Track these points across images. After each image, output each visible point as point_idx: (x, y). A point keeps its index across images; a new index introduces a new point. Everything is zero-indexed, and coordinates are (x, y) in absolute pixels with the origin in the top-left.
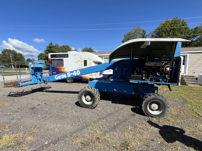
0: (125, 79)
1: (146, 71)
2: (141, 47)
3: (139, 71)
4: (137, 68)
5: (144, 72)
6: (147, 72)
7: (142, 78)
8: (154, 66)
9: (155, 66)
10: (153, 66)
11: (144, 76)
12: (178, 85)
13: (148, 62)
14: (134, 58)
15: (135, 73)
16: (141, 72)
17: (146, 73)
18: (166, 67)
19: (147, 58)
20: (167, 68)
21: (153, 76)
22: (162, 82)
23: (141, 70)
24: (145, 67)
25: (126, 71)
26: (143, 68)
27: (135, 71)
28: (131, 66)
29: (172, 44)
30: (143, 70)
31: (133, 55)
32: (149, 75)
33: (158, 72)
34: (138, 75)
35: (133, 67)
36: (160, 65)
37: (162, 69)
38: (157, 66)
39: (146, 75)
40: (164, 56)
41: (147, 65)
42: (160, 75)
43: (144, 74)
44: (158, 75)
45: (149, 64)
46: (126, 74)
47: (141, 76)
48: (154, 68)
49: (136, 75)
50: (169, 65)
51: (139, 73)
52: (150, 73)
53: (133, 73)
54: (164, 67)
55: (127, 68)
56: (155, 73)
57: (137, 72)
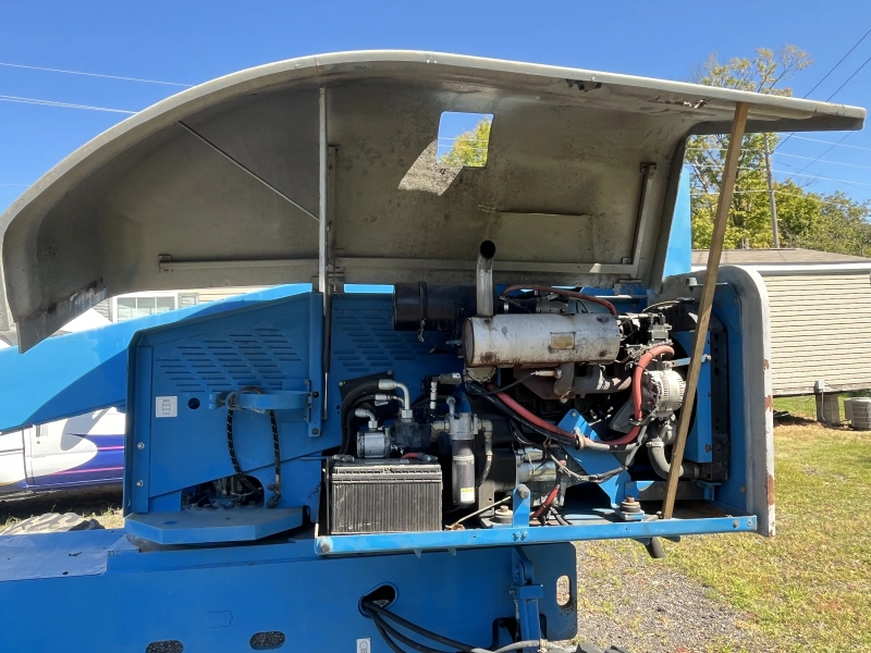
0: (276, 504)
1: (481, 418)
2: (406, 183)
3: (406, 414)
4: (384, 385)
5: (461, 427)
6: (488, 426)
7: (449, 494)
8: (555, 357)
9: (563, 356)
10: (547, 357)
11: (470, 474)
12: (761, 528)
13: (499, 320)
14: (349, 288)
15: (374, 441)
16: (438, 426)
17: (481, 432)
18: (644, 361)
19: (484, 282)
20: (656, 375)
21: (544, 454)
22: (627, 510)
23: (433, 405)
24: (468, 375)
25: (273, 421)
26: (444, 379)
27: (372, 418)
28: (326, 366)
29: (643, 170)
30: (450, 400)
31: (341, 252)
32: (513, 455)
33: (581, 419)
34: (403, 466)
35: (349, 370)
36: (604, 348)
37: (608, 384)
38: (576, 358)
39: (489, 459)
40: (596, 268)
41: (493, 351)
42: (607, 447)
43: (464, 444)
44: (582, 445)
45: (509, 337)
46: (277, 454)
47: (433, 470)
48: (552, 380)
49: (382, 467)
50: (664, 340)
51: (410, 434)
52: (514, 430)
53: (344, 443)
54: (635, 366)
55: (281, 389)
56: (556, 424)
57: (393, 432)
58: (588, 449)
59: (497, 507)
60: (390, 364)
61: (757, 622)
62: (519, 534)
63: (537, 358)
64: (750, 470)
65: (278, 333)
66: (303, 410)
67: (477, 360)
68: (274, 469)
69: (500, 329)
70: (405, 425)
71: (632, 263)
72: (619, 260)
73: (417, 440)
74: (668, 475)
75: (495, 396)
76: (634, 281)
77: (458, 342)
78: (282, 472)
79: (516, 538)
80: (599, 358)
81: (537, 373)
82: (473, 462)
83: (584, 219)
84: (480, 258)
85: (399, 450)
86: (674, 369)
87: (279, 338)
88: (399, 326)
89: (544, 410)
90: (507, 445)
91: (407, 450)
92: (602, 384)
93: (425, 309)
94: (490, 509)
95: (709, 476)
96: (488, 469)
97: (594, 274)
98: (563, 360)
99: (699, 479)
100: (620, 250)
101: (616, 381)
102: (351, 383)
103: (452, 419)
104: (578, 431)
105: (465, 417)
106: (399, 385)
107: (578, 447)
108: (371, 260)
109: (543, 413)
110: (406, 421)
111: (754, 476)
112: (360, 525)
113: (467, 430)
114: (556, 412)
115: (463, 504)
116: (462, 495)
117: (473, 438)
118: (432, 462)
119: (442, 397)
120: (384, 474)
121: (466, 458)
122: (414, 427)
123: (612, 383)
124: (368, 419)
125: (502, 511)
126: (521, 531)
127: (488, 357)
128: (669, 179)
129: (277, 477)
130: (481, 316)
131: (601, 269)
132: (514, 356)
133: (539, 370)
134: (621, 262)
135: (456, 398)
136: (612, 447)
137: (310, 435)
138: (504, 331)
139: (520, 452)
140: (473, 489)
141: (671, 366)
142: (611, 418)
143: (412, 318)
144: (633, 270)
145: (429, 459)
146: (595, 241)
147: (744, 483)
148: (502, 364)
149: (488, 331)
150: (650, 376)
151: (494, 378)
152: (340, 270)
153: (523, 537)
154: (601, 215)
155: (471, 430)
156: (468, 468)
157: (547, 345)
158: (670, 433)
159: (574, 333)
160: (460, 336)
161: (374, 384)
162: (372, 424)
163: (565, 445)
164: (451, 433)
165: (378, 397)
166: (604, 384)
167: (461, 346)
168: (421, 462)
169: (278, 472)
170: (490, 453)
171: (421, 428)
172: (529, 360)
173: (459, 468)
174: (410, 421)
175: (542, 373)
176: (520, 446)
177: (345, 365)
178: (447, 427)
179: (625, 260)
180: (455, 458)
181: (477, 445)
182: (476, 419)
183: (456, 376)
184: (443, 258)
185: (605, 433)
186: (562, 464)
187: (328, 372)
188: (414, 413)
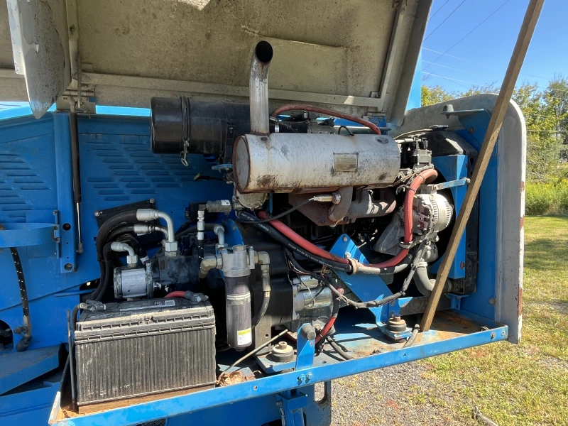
3: (170, 246)
4: (143, 215)
5: (235, 262)
6: (265, 258)
8: (336, 180)
10: (329, 180)
14: (100, 110)
15: (133, 279)
16: (208, 262)
17: (258, 266)
18: (415, 185)
19: (259, 93)
21: (319, 282)
22: (395, 329)
23: (200, 236)
24: (238, 202)
25: (16, 258)
26: (212, 206)
27: (131, 252)
28: (78, 195)
29: (395, 5)
30: (218, 229)
31: (90, 67)
32: (290, 286)
33: (352, 243)
34: (167, 313)
35: (107, 199)
36: (385, 171)
37: (377, 208)
38: (357, 182)
39: (268, 295)
40: (349, 100)
41: (272, 174)
42: (377, 270)
43: (238, 281)
44: (355, 270)
45: (290, 157)
46: (24, 294)
47: (204, 313)
48: (329, 205)
49: (141, 316)
50: (428, 164)
51: (174, 269)
52: (289, 259)
53: (104, 276)
54: (407, 190)
55: (24, 221)
56: (328, 249)
57: (155, 267)
58: (360, 273)
59: (274, 343)
60: (152, 192)
61: (435, 371)
62: (303, 377)
63: (318, 182)
64: (500, 284)
65: (17, 159)
66: (51, 245)
67: (253, 185)
68: (21, 309)
69: (279, 148)
70: (169, 259)
71: (379, 97)
72: (368, 94)
73: (183, 275)
74: (431, 293)
75: (268, 224)
76: (379, 114)
77: (226, 167)
78: (30, 313)
79: (300, 381)
80: (378, 182)
81: (315, 199)
82: (249, 300)
83: (340, 51)
84: (255, 62)
85: (163, 287)
86: (440, 192)
87: (20, 165)
88: (160, 148)
89: (314, 235)
90: (282, 275)
91: (173, 287)
92: (372, 208)
93: (189, 128)
94: (267, 345)
95: (462, 290)
96: (266, 306)
97: (347, 106)
98: (344, 184)
99: (451, 292)
100: (370, 85)
101: (384, 205)
102: (109, 213)
103: (225, 254)
104: (349, 255)
105: (240, 250)
106: (162, 215)
107: (350, 273)
108: (125, 78)
109: (313, 238)
110: (170, 255)
111: (504, 289)
112: (115, 389)
113: (242, 265)
114: (328, 237)
115: (240, 348)
116: (239, 337)
117: (248, 274)
118: (203, 303)
119: (209, 225)
120: (144, 324)
121: (242, 297)
122: (180, 260)
123: (380, 207)
124: (126, 253)
125: (280, 347)
126: (305, 372)
127: (266, 180)
128: (416, 17)
129: (25, 318)
130: (256, 133)
131: (354, 101)
132: (295, 180)
133: (317, 194)
134: (370, 96)
135: (224, 227)
136: (382, 269)
137: (63, 271)
138: (284, 151)
139: (296, 281)
140: (250, 329)
141: (437, 189)
142: (375, 241)
143: (173, 138)
144: (380, 103)
145: (199, 299)
146: (349, 73)
147: (493, 296)
148: (280, 188)
149: (266, 150)
150: (420, 199)
151: (266, 205)
152: (90, 88)
153: (308, 380)
154: (357, 47)
155: (247, 265)
156: (244, 307)
157: (329, 167)
158: (429, 252)
159: (357, 154)
160: (230, 158)
161: (132, 214)
162: (131, 259)
163: (336, 270)
164: (224, 270)
165: (137, 229)
166: (373, 209)
167: (231, 170)
168: (190, 304)
169: (26, 313)
170: (267, 290)
171: (188, 260)
172: (310, 184)
173: (234, 308)
174: (174, 254)
175: (321, 199)
176: (295, 275)
177: (101, 193)
178: (220, 263)
179: (373, 93)
180: (229, 297)
181: (253, 280)
182: (252, 252)
183: (225, 203)
184: (205, 81)
185: (372, 256)
186: (340, 292)
187: (80, 201)
188: (179, 246)
